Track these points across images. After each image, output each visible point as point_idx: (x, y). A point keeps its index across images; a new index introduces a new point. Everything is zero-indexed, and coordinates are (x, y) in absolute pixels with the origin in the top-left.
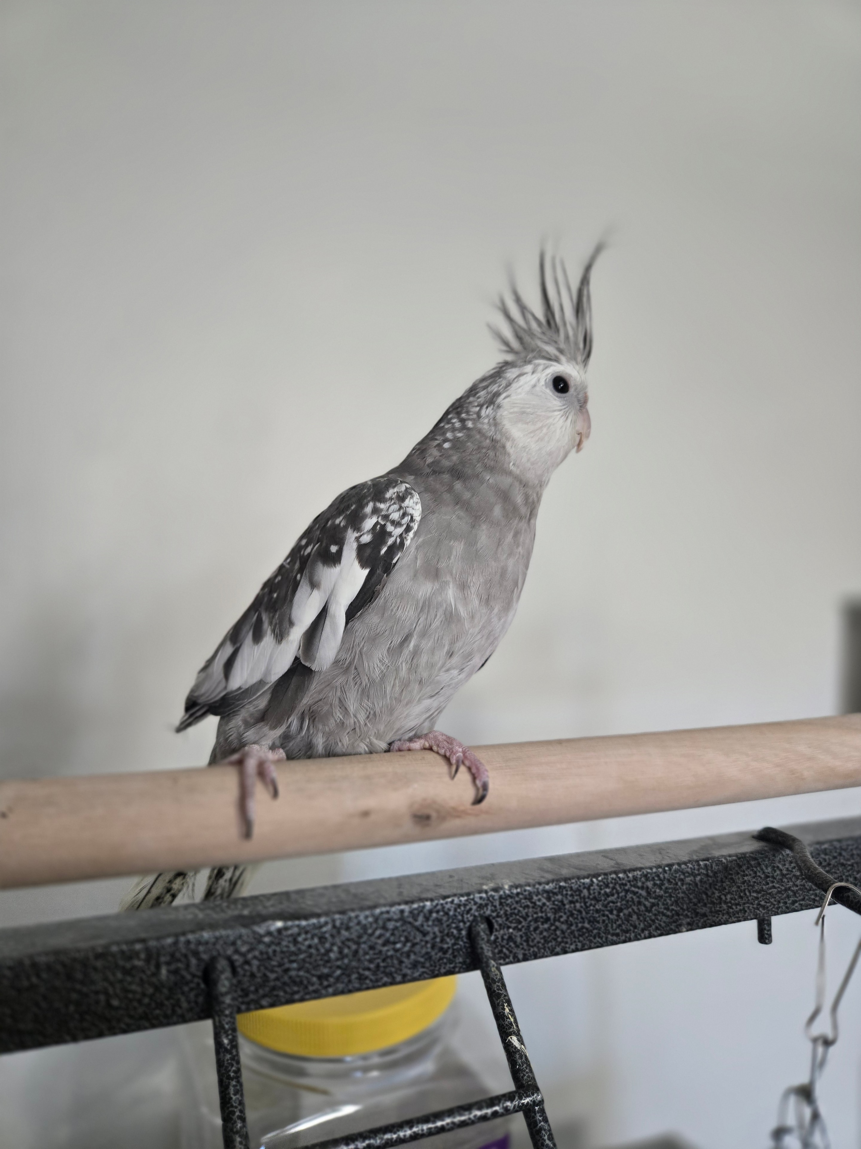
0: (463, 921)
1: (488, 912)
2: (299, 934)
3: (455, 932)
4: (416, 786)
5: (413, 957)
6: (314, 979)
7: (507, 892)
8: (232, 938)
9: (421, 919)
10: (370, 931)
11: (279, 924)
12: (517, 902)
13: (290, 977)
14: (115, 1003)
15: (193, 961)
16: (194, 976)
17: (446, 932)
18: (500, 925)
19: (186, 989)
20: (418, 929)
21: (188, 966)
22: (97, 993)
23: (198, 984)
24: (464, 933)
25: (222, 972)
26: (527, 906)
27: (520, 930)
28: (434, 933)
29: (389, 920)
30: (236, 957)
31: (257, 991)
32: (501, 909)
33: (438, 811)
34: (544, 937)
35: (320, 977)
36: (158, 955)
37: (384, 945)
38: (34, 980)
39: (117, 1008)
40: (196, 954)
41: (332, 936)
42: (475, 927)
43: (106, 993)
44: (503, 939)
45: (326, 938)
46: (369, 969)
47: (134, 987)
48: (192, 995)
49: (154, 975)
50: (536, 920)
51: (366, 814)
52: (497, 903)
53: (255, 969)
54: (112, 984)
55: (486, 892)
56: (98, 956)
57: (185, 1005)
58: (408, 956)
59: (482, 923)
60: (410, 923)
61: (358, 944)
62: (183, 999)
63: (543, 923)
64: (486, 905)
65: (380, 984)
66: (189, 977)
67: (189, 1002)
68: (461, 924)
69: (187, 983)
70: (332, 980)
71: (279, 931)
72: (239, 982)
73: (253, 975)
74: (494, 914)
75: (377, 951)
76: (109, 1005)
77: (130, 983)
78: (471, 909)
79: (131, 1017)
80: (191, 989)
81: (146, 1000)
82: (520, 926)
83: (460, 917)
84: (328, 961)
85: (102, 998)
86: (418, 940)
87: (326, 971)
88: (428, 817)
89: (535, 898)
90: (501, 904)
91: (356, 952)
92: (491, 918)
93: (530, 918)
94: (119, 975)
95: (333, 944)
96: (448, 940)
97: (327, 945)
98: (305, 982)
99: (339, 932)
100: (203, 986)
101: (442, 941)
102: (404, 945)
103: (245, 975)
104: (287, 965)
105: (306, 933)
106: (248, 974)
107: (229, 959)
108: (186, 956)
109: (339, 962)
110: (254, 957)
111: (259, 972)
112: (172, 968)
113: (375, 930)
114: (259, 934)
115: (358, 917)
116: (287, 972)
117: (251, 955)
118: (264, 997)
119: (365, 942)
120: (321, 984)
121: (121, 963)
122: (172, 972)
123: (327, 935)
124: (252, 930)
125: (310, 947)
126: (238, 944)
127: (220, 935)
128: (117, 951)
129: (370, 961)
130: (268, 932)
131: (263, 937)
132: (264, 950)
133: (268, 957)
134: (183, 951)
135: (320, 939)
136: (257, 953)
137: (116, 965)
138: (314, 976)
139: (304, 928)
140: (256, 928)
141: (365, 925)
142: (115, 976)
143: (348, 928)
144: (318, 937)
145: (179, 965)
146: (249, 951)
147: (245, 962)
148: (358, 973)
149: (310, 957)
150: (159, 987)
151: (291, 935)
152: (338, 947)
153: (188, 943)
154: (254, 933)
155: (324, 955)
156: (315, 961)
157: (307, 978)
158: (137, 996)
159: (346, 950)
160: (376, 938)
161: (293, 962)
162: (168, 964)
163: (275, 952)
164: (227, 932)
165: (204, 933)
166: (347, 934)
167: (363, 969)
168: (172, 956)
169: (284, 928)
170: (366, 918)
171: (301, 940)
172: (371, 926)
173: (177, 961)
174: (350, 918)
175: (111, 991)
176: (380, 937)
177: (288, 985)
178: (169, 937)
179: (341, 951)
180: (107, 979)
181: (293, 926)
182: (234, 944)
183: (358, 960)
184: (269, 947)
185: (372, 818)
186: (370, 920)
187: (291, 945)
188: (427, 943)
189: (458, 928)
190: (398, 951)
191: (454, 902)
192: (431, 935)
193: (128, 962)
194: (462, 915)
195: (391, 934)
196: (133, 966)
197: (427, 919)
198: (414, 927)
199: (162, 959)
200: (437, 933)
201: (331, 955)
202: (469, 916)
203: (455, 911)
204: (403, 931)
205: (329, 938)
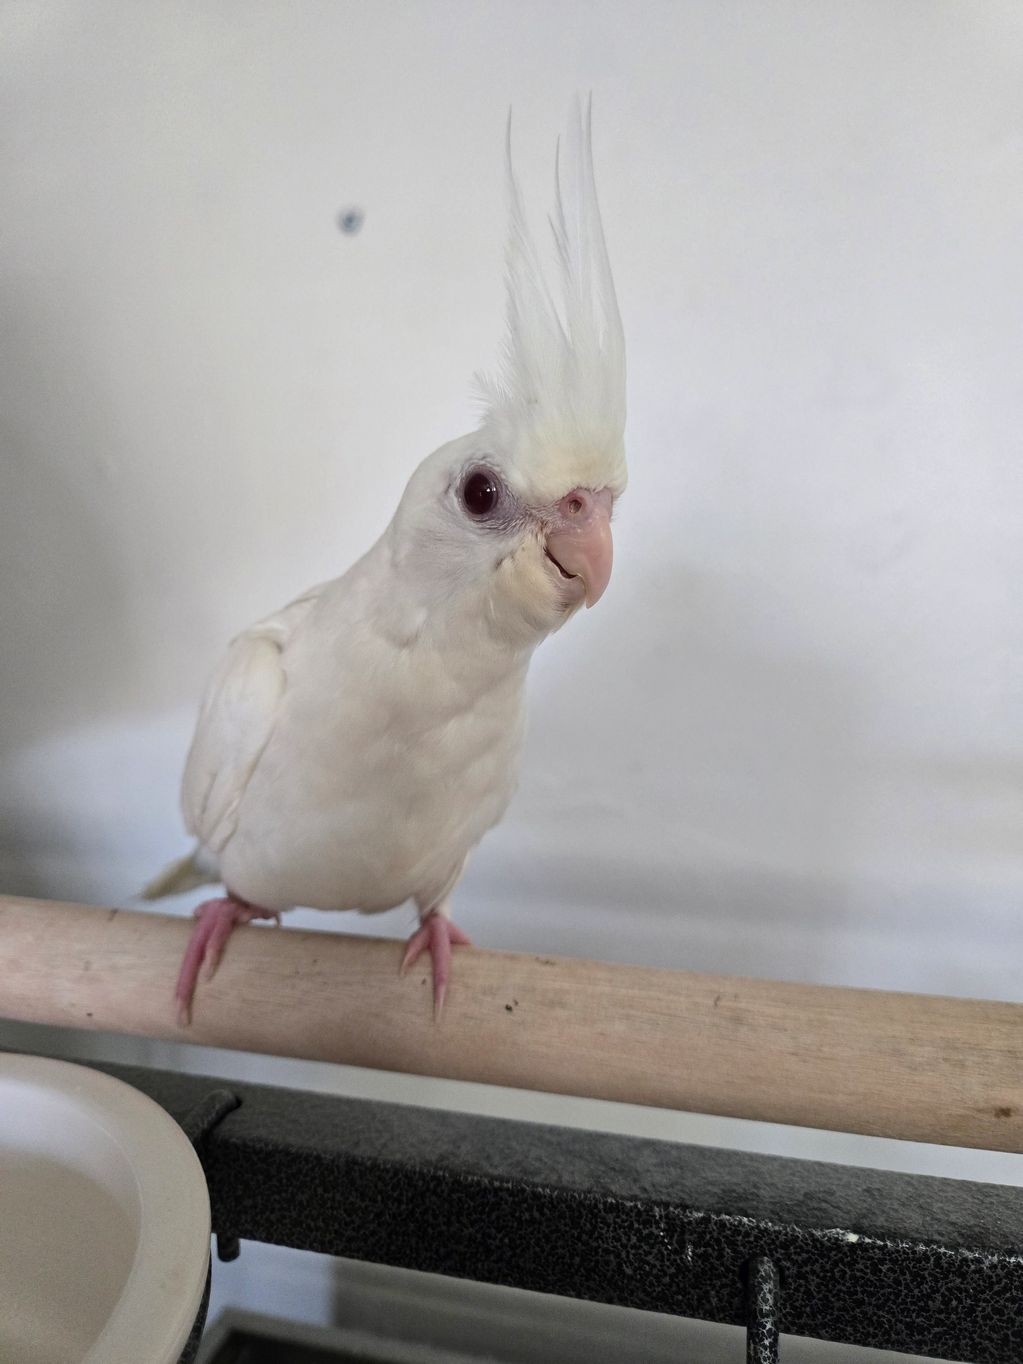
2: (882, 1261)
6: (901, 1327)
8: (782, 1238)
10: (996, 1288)
11: (853, 1238)
13: (865, 1313)
14: (629, 1271)
15: (728, 1252)
16: (728, 1270)
19: (717, 1282)
21: (721, 1256)
22: (607, 1251)
23: (734, 1282)
25: (765, 1280)
30: (786, 1264)
31: (813, 1315)
35: (908, 1326)
36: (683, 1233)
38: (536, 1215)
39: (631, 1278)
40: (732, 1244)
41: (935, 1279)
43: (618, 1256)
45: (923, 1278)
46: (991, 1340)
47: (651, 1259)
48: (725, 1291)
49: (675, 1252)
51: (1005, 1112)
53: (813, 1287)
54: (624, 1246)
56: (610, 1208)
57: (714, 1301)
61: (976, 1300)
62: (713, 1293)
66: (721, 1269)
67: (720, 1300)
69: (719, 1277)
70: (929, 1337)
71: (852, 1247)
72: (790, 1297)
73: (808, 1294)
75: (1005, 1318)
76: (622, 1273)
77: (648, 1253)
79: (648, 1294)
80: (723, 1286)
81: (667, 1280)
84: (926, 1309)
85: (612, 1260)
87: (919, 1321)
91: (971, 1310)
94: (634, 1239)
95: (934, 1290)
97: (925, 1289)
98: (887, 1326)
99: (946, 1277)
100: (740, 1286)
103: (796, 1290)
104: (860, 1296)
105: (894, 1262)
106: (802, 1289)
107: (777, 1263)
108: (718, 1241)
109: (942, 1316)
110: (813, 1272)
111: (818, 1293)
112: (701, 1250)
113: (1006, 1289)
114: (821, 1243)
115: (978, 1261)
116: (860, 1303)
117: (808, 1269)
118: (824, 1326)
119: (987, 1301)
120: (911, 1335)
121: (636, 1226)
122: (699, 1256)
123: (926, 1273)
124: (812, 1235)
125: (897, 1282)
126: (792, 1249)
127: (766, 1229)
128: (631, 1208)
129: (992, 1328)
130: (837, 1244)
131: (830, 1249)
132: (828, 1267)
133: (833, 1277)
134: (715, 1234)
135: (915, 1276)
136: (817, 1267)
137: (631, 1226)
138: (901, 1322)
139: (890, 1253)
140: (818, 1233)
141: (990, 1277)
142: (629, 1240)
143: (963, 1276)
144: (910, 1273)
145: (710, 1250)
146: (805, 1262)
147: (800, 1275)
148: (972, 1339)
149: (898, 1295)
150: (682, 1269)
151: (872, 1258)
152: (943, 1295)
153: (722, 1225)
154: (815, 1240)
155: (920, 1299)
156: (904, 1302)
157: (889, 1321)
158: (655, 1271)
159: (954, 1303)
160: (1007, 1300)
161: (870, 1295)
162: (696, 1245)
163: (843, 1277)
164: (777, 1228)
165: (745, 1220)
166: (959, 1280)
167: (980, 1337)
168: (701, 1235)
169: (859, 1245)
170: (993, 1267)
171: (884, 1268)
172: (999, 1282)
173: (707, 1245)
174: (965, 1260)
175: (624, 1255)
176: (1013, 1300)
177: (861, 1322)
178: (698, 1210)
179: (946, 1303)
180: (619, 1240)
181: (873, 1246)
182: (785, 1246)
183: (975, 1322)
184: (836, 1264)
185: (1014, 1119)
186: (1000, 1272)
187: (868, 1271)
193: (645, 1227)
196: (651, 1234)
199: (687, 1236)
201: (931, 1303)
205: (929, 1278)
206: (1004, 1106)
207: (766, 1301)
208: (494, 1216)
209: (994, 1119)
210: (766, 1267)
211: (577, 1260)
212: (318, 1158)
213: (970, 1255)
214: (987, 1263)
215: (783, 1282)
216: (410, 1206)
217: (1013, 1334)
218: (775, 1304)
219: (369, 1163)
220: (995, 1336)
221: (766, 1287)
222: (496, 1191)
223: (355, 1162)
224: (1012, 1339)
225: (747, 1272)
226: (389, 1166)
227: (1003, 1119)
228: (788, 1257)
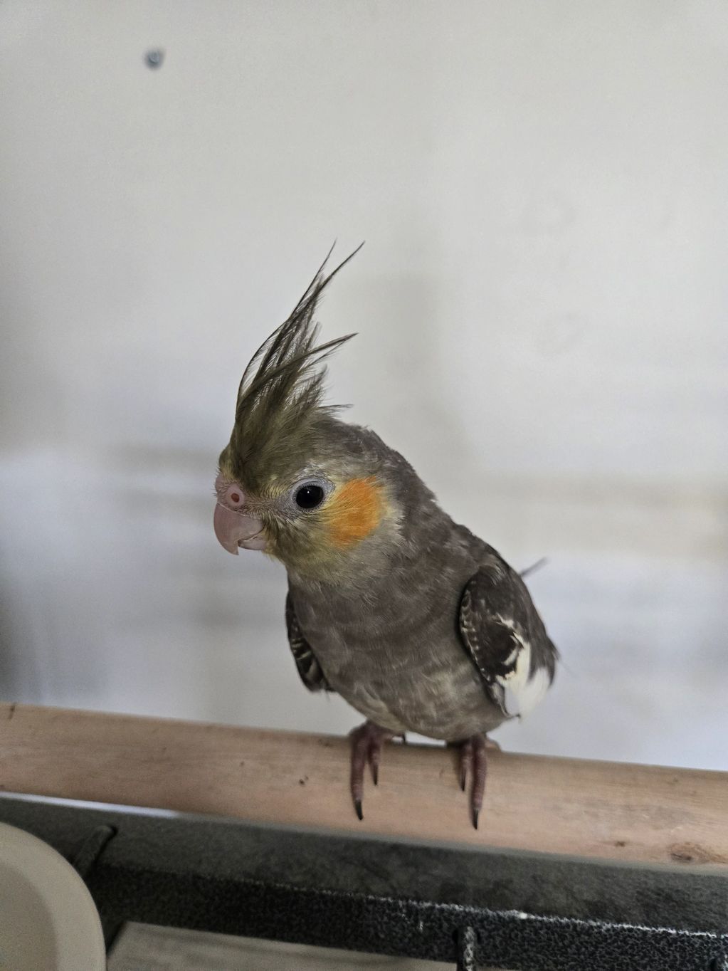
0: (708, 954)
2: (541, 929)
3: (697, 961)
4: (680, 828)
6: (550, 962)
8: (480, 917)
9: (663, 943)
10: (609, 941)
11: (523, 916)
13: (529, 956)
14: (382, 936)
15: (445, 925)
16: (445, 934)
17: (688, 958)
19: (439, 942)
20: (658, 950)
21: (441, 927)
22: (368, 926)
23: (448, 941)
24: (707, 964)
25: (470, 941)
28: (675, 957)
29: (630, 936)
30: (481, 930)
31: (497, 957)
33: (700, 855)
35: (555, 962)
36: (417, 914)
37: (621, 954)
38: (322, 906)
39: (383, 940)
40: (448, 920)
41: (572, 937)
42: (720, 963)
43: (375, 928)
45: (565, 937)
47: (397, 929)
48: (443, 947)
49: (412, 925)
51: (622, 844)
53: (497, 943)
54: (380, 923)
56: (370, 903)
57: (436, 951)
60: (651, 943)
61: (596, 948)
62: (435, 947)
66: (441, 935)
67: (440, 950)
68: (706, 957)
69: (439, 938)
71: (523, 921)
72: (483, 948)
73: (495, 946)
75: (613, 956)
76: (378, 937)
77: (394, 926)
78: (719, 947)
79: (394, 948)
80: (441, 943)
81: (406, 940)
83: (705, 951)
84: (567, 952)
85: (372, 930)
86: (657, 958)
87: (561, 959)
88: (689, 858)
91: (593, 953)
94: (386, 919)
95: (572, 943)
96: (689, 965)
97: (566, 942)
98: (542, 962)
99: (579, 935)
100: (452, 942)
101: (682, 964)
102: (642, 959)
103: (488, 944)
104: (526, 947)
105: (548, 928)
106: (491, 944)
107: (476, 930)
108: (440, 920)
109: (575, 957)
110: (498, 935)
111: (501, 945)
112: (428, 924)
113: (615, 941)
114: (504, 919)
115: (599, 927)
116: (526, 951)
117: (495, 933)
118: (503, 963)
119: (603, 948)
120: (556, 967)
121: (387, 911)
122: (428, 927)
123: (567, 934)
124: (498, 915)
125: (550, 939)
126: (485, 923)
127: (470, 912)
128: (384, 902)
129: (605, 962)
130: (513, 919)
131: (508, 923)
132: (507, 932)
133: (510, 937)
134: (438, 916)
135: (560, 936)
136: (501, 932)
137: (384, 912)
138: (551, 960)
139: (546, 924)
140: (502, 914)
141: (606, 936)
142: (382, 919)
143: (589, 935)
144: (558, 934)
145: (434, 924)
146: (494, 930)
147: (490, 936)
148: (593, 968)
149: (549, 946)
150: (417, 935)
151: (534, 927)
152: (577, 946)
153: (442, 910)
154: (500, 917)
155: (562, 948)
156: (553, 950)
157: (543, 960)
158: (399, 936)
159: (583, 949)
160: (615, 947)
161: (533, 946)
162: (425, 922)
163: (517, 935)
164: (476, 911)
165: (457, 907)
166: (586, 938)
167: (598, 966)
168: (429, 916)
169: (528, 920)
170: (608, 930)
171: (542, 932)
172: (611, 937)
173: (432, 921)
174: (591, 927)
175: (379, 927)
176: (619, 947)
177: (526, 960)
178: (427, 901)
179: (578, 949)
180: (376, 919)
181: (536, 920)
182: (481, 921)
183: (595, 959)
184: (512, 930)
185: (627, 848)
186: (612, 932)
187: (532, 934)
188: (666, 962)
189: (700, 958)
190: (635, 962)
191: (701, 937)
192: (671, 957)
193: (393, 912)
194: (708, 950)
195: (630, 948)
196: (396, 917)
197: (670, 945)
198: (655, 947)
199: (419, 917)
200: (678, 957)
201: (569, 950)
202: (715, 952)
203: (702, 944)
204: (643, 948)
205: (569, 937)
206: (621, 840)
207: (469, 955)
208: (294, 907)
209: (614, 847)
210: (470, 933)
211: (349, 931)
212: (174, 876)
213: (594, 924)
214: (604, 928)
215: (479, 938)
216: (239, 903)
217: (617, 965)
218: (475, 956)
219: (209, 878)
220: (606, 966)
221: (469, 946)
222: (296, 893)
223: (199, 878)
224: (616, 967)
225: (457, 936)
226: (222, 879)
227: (620, 848)
228: (483, 927)
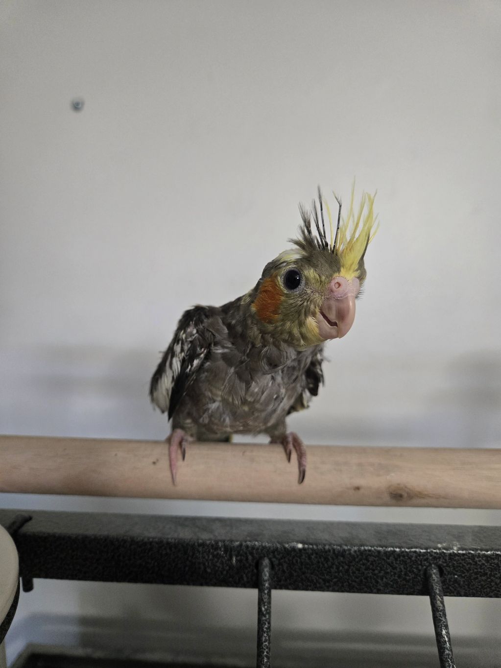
0: (421, 565)
1: (440, 562)
2: (312, 555)
3: (415, 570)
4: (393, 474)
5: (384, 580)
6: (321, 581)
7: (455, 552)
8: (272, 549)
9: (391, 558)
10: (357, 560)
11: (300, 546)
12: (462, 560)
13: (306, 577)
14: (209, 570)
15: (250, 557)
16: (250, 565)
17: (408, 569)
18: (449, 572)
19: (246, 571)
20: (389, 564)
21: (247, 559)
22: (200, 563)
23: (253, 570)
24: (422, 572)
25: (266, 566)
26: (470, 564)
27: (464, 577)
28: (400, 569)
29: (370, 555)
30: (274, 559)
31: (286, 580)
32: (450, 562)
33: (408, 493)
34: (482, 585)
35: (324, 580)
36: (231, 551)
37: (366, 569)
38: (168, 551)
39: (210, 574)
40: (252, 554)
41: (333, 559)
42: (429, 570)
43: (204, 564)
44: (450, 581)
45: (328, 559)
46: (355, 582)
47: (218, 564)
48: (249, 575)
49: (228, 560)
50: (476, 573)
51: (358, 488)
52: (447, 558)
53: (285, 568)
54: (207, 560)
55: (439, 549)
56: (200, 545)
57: (245, 579)
58: (382, 579)
59: (435, 569)
60: (384, 559)
61: (349, 566)
62: (244, 575)
63: (481, 576)
64: (440, 558)
65: (362, 591)
66: (247, 565)
67: (248, 578)
68: (420, 567)
69: (246, 569)
70: (332, 583)
71: (300, 550)
72: (276, 573)
73: (284, 571)
74: (445, 564)
75: (361, 572)
76: (206, 571)
77: (216, 562)
78: (428, 559)
79: (217, 579)
80: (249, 572)
81: (225, 572)
82: (463, 575)
83: (419, 562)
84: (330, 572)
85: (202, 567)
86: (389, 571)
87: (328, 577)
88: (401, 496)
89: (477, 559)
90: (450, 559)
91: (347, 571)
92: (442, 566)
93: (472, 571)
94: (211, 556)
95: (333, 564)
96: (410, 574)
97: (330, 563)
98: (315, 581)
99: (337, 557)
100: (255, 571)
101: (406, 574)
102: (380, 572)
103: (279, 570)
104: (304, 570)
105: (317, 554)
106: (281, 569)
107: (270, 560)
108: (246, 554)
109: (337, 574)
110: (285, 562)
111: (287, 570)
112: (239, 558)
113: (361, 560)
114: (288, 549)
115: (349, 550)
116: (304, 573)
117: (283, 560)
118: (290, 584)
119: (353, 566)
120: (325, 584)
121: (211, 551)
122: (239, 561)
123: (329, 557)
124: (284, 546)
125: (319, 562)
126: (276, 553)
127: (265, 546)
128: (209, 544)
129: (356, 577)
130: (294, 549)
131: (291, 552)
132: (291, 559)
133: (293, 563)
134: (245, 551)
135: (325, 559)
136: (286, 560)
137: (209, 551)
138: (320, 578)
139: (315, 551)
140: (287, 546)
141: (354, 556)
142: (209, 557)
143: (343, 556)
144: (323, 557)
145: (243, 558)
146: (282, 558)
147: (280, 564)
148: (348, 582)
149: (318, 568)
150: (231, 567)
151: (307, 553)
152: (336, 565)
153: (247, 547)
154: (285, 548)
155: (327, 568)
156: (322, 570)
157: (316, 579)
158: (220, 569)
159: (341, 568)
160: (361, 564)
161: (308, 569)
162: (237, 556)
163: (297, 562)
164: (269, 545)
165: (256, 543)
166: (342, 559)
167: (352, 581)
168: (239, 552)
169: (304, 549)
170: (355, 551)
171: (313, 557)
172: (358, 557)
173: (241, 555)
174: (344, 550)
175: (207, 564)
176: (364, 564)
177: (305, 581)
178: (237, 541)
179: (338, 568)
180: (204, 558)
181: (308, 548)
182: (273, 552)
183: (349, 575)
184: (294, 557)
185: (362, 491)
186: (358, 553)
187: (307, 559)
188: (395, 574)
189: (417, 568)
190: (375, 575)
191: (415, 552)
192: (398, 570)
193: (215, 551)
194: (421, 561)
195: (371, 564)
196: (218, 554)
197: (396, 560)
198: (387, 562)
199: (233, 553)
200: (403, 569)
201: (332, 569)
202: (425, 562)
203: (416, 557)
204: (379, 564)
205: (330, 559)
206: (357, 486)
207: (266, 576)
208: (150, 554)
209: (353, 492)
210: (266, 562)
211: (187, 568)
212: (69, 537)
213: (346, 548)
214: (353, 550)
215: (272, 567)
216: (112, 554)
218: (269, 576)
219: (93, 537)
220: (357, 580)
221: (266, 570)
222: (151, 543)
223: (86, 537)
224: (364, 580)
225: (258, 565)
226: (102, 537)
228: (275, 557)
